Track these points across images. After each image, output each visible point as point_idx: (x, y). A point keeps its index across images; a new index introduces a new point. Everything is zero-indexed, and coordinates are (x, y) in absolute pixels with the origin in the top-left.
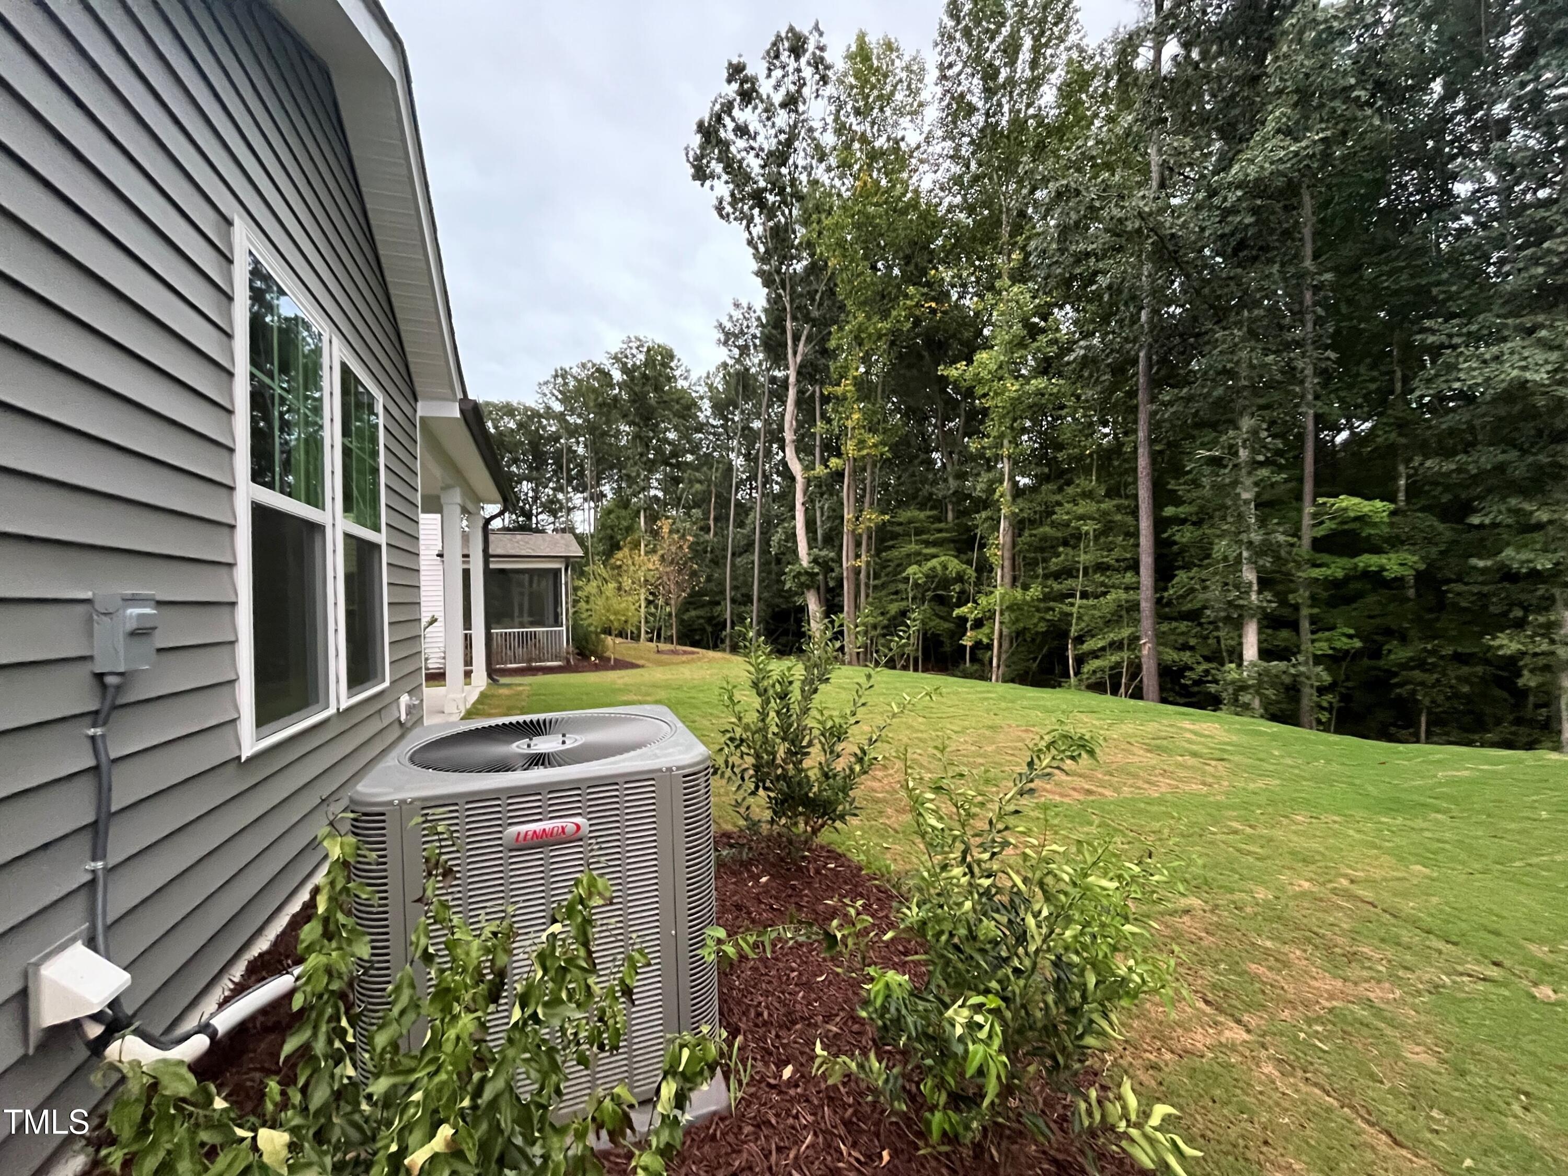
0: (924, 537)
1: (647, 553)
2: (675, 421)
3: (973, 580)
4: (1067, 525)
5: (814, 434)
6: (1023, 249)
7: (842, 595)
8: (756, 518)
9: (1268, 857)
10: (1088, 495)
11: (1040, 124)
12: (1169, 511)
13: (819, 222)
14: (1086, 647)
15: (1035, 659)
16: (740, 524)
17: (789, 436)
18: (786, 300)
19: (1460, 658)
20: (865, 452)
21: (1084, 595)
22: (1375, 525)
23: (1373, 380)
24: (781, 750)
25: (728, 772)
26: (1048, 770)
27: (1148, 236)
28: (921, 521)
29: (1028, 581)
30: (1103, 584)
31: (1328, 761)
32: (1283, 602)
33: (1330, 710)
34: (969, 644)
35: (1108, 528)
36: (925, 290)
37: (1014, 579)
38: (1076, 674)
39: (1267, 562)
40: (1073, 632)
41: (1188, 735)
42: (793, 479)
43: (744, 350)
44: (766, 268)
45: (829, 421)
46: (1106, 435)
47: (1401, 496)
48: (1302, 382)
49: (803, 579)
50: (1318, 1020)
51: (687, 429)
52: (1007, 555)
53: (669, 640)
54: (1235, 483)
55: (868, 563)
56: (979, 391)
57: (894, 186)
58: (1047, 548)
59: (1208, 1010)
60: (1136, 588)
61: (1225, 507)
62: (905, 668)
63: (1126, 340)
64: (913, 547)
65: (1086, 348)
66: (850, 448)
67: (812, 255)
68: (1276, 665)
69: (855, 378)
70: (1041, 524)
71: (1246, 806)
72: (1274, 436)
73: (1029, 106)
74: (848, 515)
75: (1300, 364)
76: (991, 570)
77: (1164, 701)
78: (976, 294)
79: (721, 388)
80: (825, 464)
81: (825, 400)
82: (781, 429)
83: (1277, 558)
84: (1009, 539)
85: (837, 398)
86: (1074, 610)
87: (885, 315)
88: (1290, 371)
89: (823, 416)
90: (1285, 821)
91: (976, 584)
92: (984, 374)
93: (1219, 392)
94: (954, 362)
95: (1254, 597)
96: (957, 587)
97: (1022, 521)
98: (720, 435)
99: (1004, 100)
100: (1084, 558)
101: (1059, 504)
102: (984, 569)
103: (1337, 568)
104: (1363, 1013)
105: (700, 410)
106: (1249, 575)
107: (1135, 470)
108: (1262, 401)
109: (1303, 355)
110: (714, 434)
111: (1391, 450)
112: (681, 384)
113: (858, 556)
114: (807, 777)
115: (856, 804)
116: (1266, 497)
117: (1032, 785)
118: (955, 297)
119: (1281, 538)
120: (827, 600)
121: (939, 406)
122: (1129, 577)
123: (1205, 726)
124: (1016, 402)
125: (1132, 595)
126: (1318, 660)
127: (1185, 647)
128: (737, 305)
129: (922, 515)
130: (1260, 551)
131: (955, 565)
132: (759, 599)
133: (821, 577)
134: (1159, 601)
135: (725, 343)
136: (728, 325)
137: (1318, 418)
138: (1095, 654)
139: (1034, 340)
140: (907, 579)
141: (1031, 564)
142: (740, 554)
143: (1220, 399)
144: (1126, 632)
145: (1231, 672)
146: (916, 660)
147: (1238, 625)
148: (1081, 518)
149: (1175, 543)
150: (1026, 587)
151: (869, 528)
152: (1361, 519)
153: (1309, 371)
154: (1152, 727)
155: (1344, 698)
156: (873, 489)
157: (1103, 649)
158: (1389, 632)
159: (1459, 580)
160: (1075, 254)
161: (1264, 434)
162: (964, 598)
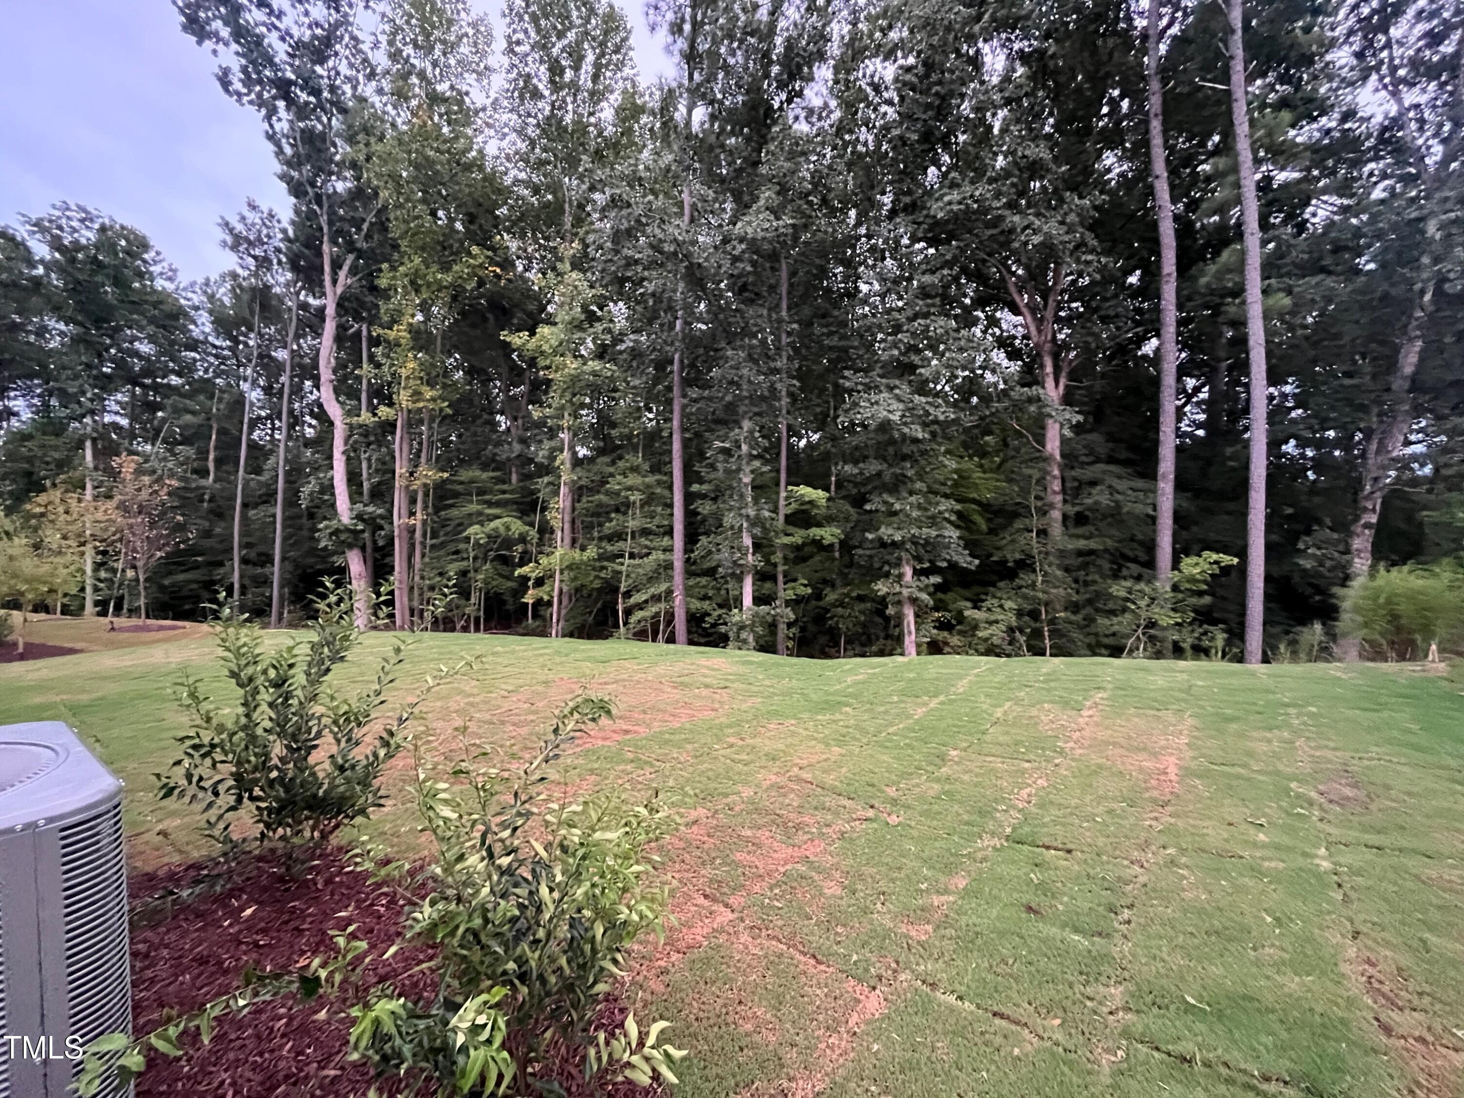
0: (487, 497)
1: (96, 498)
2: (151, 329)
3: (535, 541)
4: (618, 494)
5: (359, 378)
6: (583, 241)
7: (392, 555)
8: (279, 462)
9: (752, 762)
10: (635, 469)
11: (600, 134)
12: (695, 487)
13: (367, 145)
14: (632, 601)
15: (590, 613)
16: (255, 468)
17: (326, 374)
18: (324, 220)
19: (861, 598)
20: (421, 405)
21: (632, 556)
22: (818, 507)
23: (818, 405)
24: (278, 750)
25: (193, 789)
26: (572, 734)
27: (682, 261)
28: (483, 481)
29: (586, 542)
30: (646, 547)
31: (790, 679)
32: (768, 562)
33: (793, 639)
34: (531, 601)
35: (650, 500)
36: (490, 253)
37: (574, 541)
38: (625, 624)
39: (757, 531)
40: (623, 589)
41: (703, 671)
42: (332, 424)
43: (264, 263)
44: (295, 174)
45: (378, 366)
46: (650, 420)
47: (833, 487)
48: (779, 400)
49: (343, 537)
50: (777, 885)
51: (173, 343)
52: (567, 518)
53: (133, 612)
54: (739, 470)
55: (424, 522)
56: (542, 362)
57: (457, 138)
58: (601, 513)
59: (706, 903)
60: (669, 550)
61: (731, 487)
62: (465, 629)
63: (665, 342)
64: (474, 507)
65: (635, 341)
66: (403, 397)
67: (358, 178)
68: (764, 608)
69: (411, 325)
70: (598, 492)
71: (739, 724)
72: (763, 437)
73: (591, 114)
74: (401, 469)
75: (778, 386)
76: (552, 532)
77: (691, 642)
78: (540, 270)
79: (227, 301)
80: (373, 410)
81: (375, 342)
82: (316, 366)
83: (764, 528)
84: (568, 504)
85: (387, 342)
86: (624, 568)
87: (446, 267)
88: (772, 389)
89: (371, 358)
90: (763, 730)
91: (538, 545)
92: (546, 347)
93: (729, 398)
94: (519, 330)
95: (750, 557)
96: (520, 548)
97: (581, 488)
98: (225, 358)
99: (569, 99)
100: (633, 523)
101: (612, 475)
102: (545, 530)
103: (798, 537)
104: (802, 868)
105: (194, 323)
106: (747, 541)
107: (671, 452)
108: (756, 410)
109: (781, 380)
110: (216, 356)
111: (826, 457)
112: (160, 284)
113: (412, 514)
114: (313, 774)
115: (381, 793)
116: (758, 482)
117: (556, 751)
118: (520, 268)
119: (767, 514)
120: (376, 560)
121: (504, 370)
122: (666, 542)
123: (715, 661)
124: (575, 379)
125: (668, 556)
126: (788, 603)
127: (705, 598)
128: (253, 207)
129: (485, 475)
130: (755, 522)
131: (517, 527)
132: (283, 559)
133: (366, 535)
134: (688, 560)
135: (234, 248)
136: (239, 227)
137: (789, 428)
138: (640, 607)
139: (591, 326)
140: (467, 540)
141: (589, 527)
142: (256, 506)
143: (730, 403)
144: (663, 587)
145: (736, 616)
146: (477, 620)
147: (740, 579)
148: (630, 489)
149: (698, 514)
150: (583, 549)
151: (425, 485)
152: (811, 502)
153: (784, 393)
154: (678, 667)
155: (803, 630)
156: (431, 444)
157: (646, 601)
158: (825, 582)
159: (860, 547)
160: (626, 258)
161: (757, 434)
162: (527, 557)
